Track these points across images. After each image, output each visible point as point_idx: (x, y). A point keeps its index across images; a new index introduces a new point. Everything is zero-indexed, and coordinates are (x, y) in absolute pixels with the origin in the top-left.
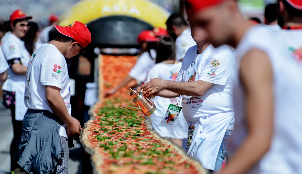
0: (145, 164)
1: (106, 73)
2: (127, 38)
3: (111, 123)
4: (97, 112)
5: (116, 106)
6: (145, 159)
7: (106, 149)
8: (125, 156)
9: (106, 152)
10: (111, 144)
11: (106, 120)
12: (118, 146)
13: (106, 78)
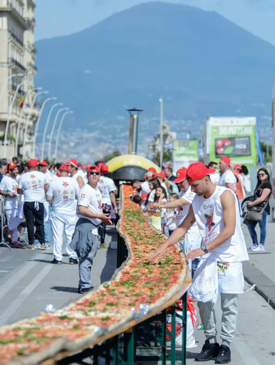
0: (151, 244)
1: (125, 192)
2: (135, 176)
3: (131, 221)
4: (122, 214)
5: (131, 210)
6: (151, 241)
7: (131, 235)
8: (140, 239)
9: (132, 237)
10: (133, 232)
11: (128, 219)
12: (136, 234)
13: (125, 194)
